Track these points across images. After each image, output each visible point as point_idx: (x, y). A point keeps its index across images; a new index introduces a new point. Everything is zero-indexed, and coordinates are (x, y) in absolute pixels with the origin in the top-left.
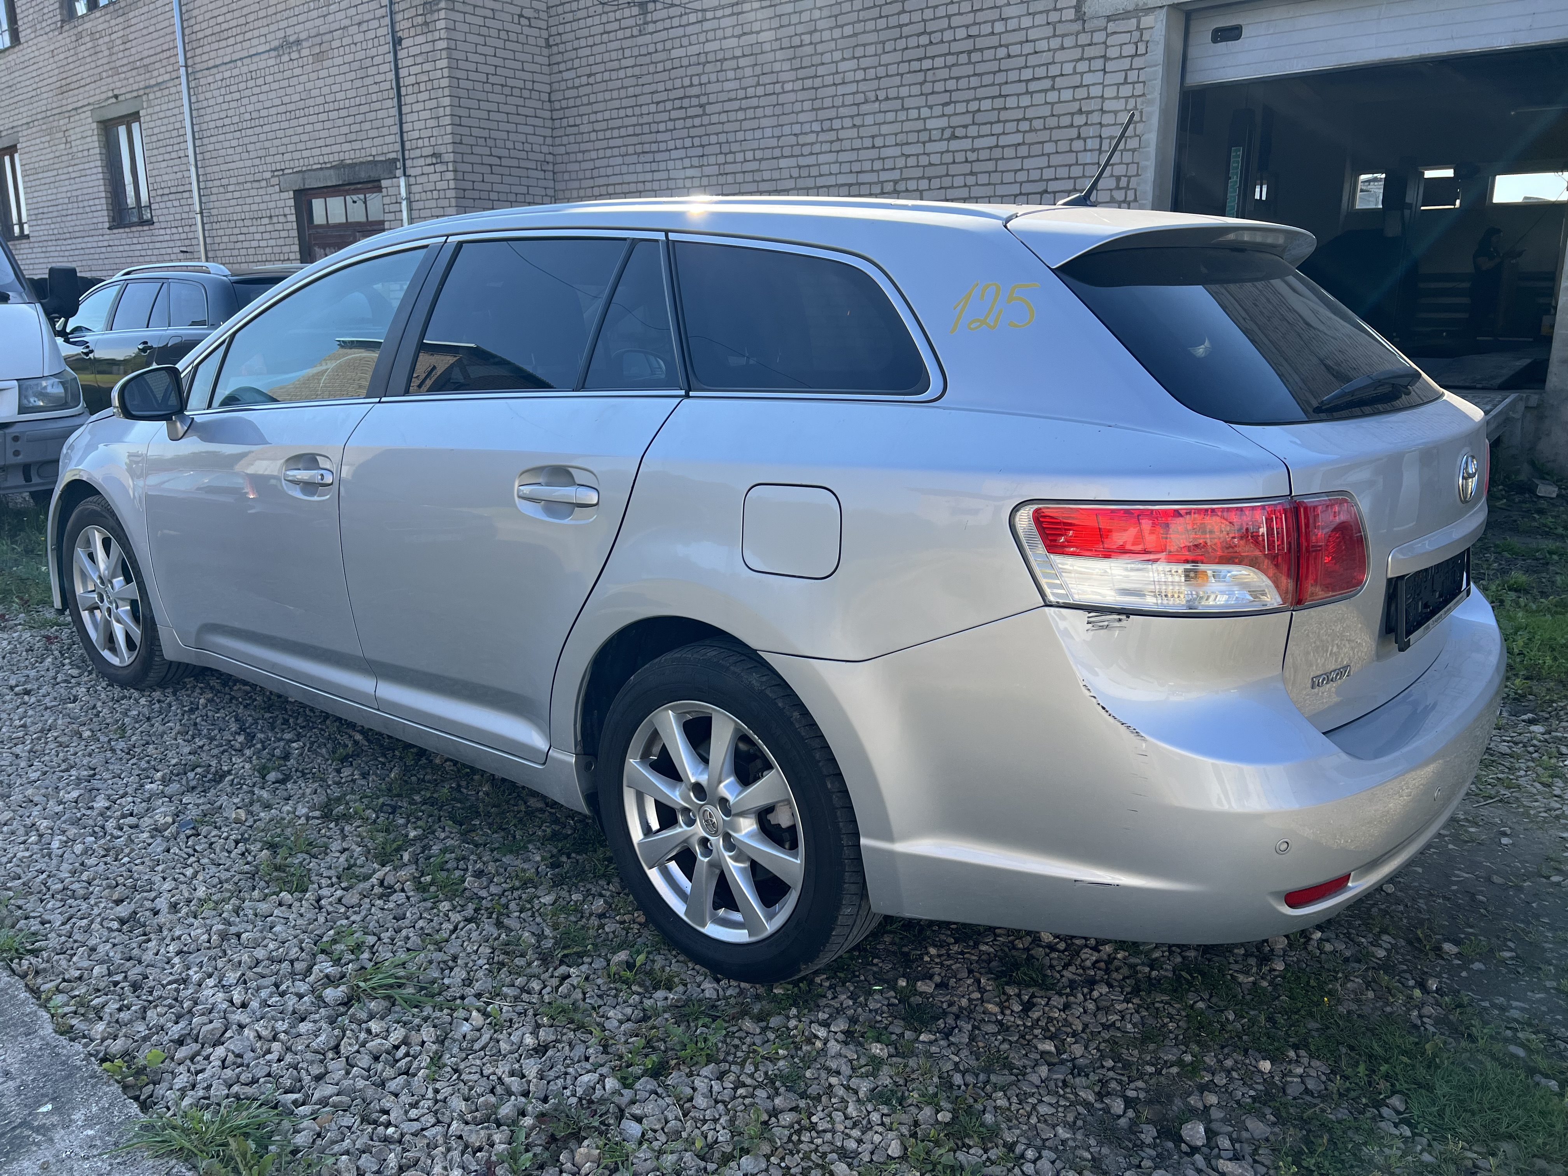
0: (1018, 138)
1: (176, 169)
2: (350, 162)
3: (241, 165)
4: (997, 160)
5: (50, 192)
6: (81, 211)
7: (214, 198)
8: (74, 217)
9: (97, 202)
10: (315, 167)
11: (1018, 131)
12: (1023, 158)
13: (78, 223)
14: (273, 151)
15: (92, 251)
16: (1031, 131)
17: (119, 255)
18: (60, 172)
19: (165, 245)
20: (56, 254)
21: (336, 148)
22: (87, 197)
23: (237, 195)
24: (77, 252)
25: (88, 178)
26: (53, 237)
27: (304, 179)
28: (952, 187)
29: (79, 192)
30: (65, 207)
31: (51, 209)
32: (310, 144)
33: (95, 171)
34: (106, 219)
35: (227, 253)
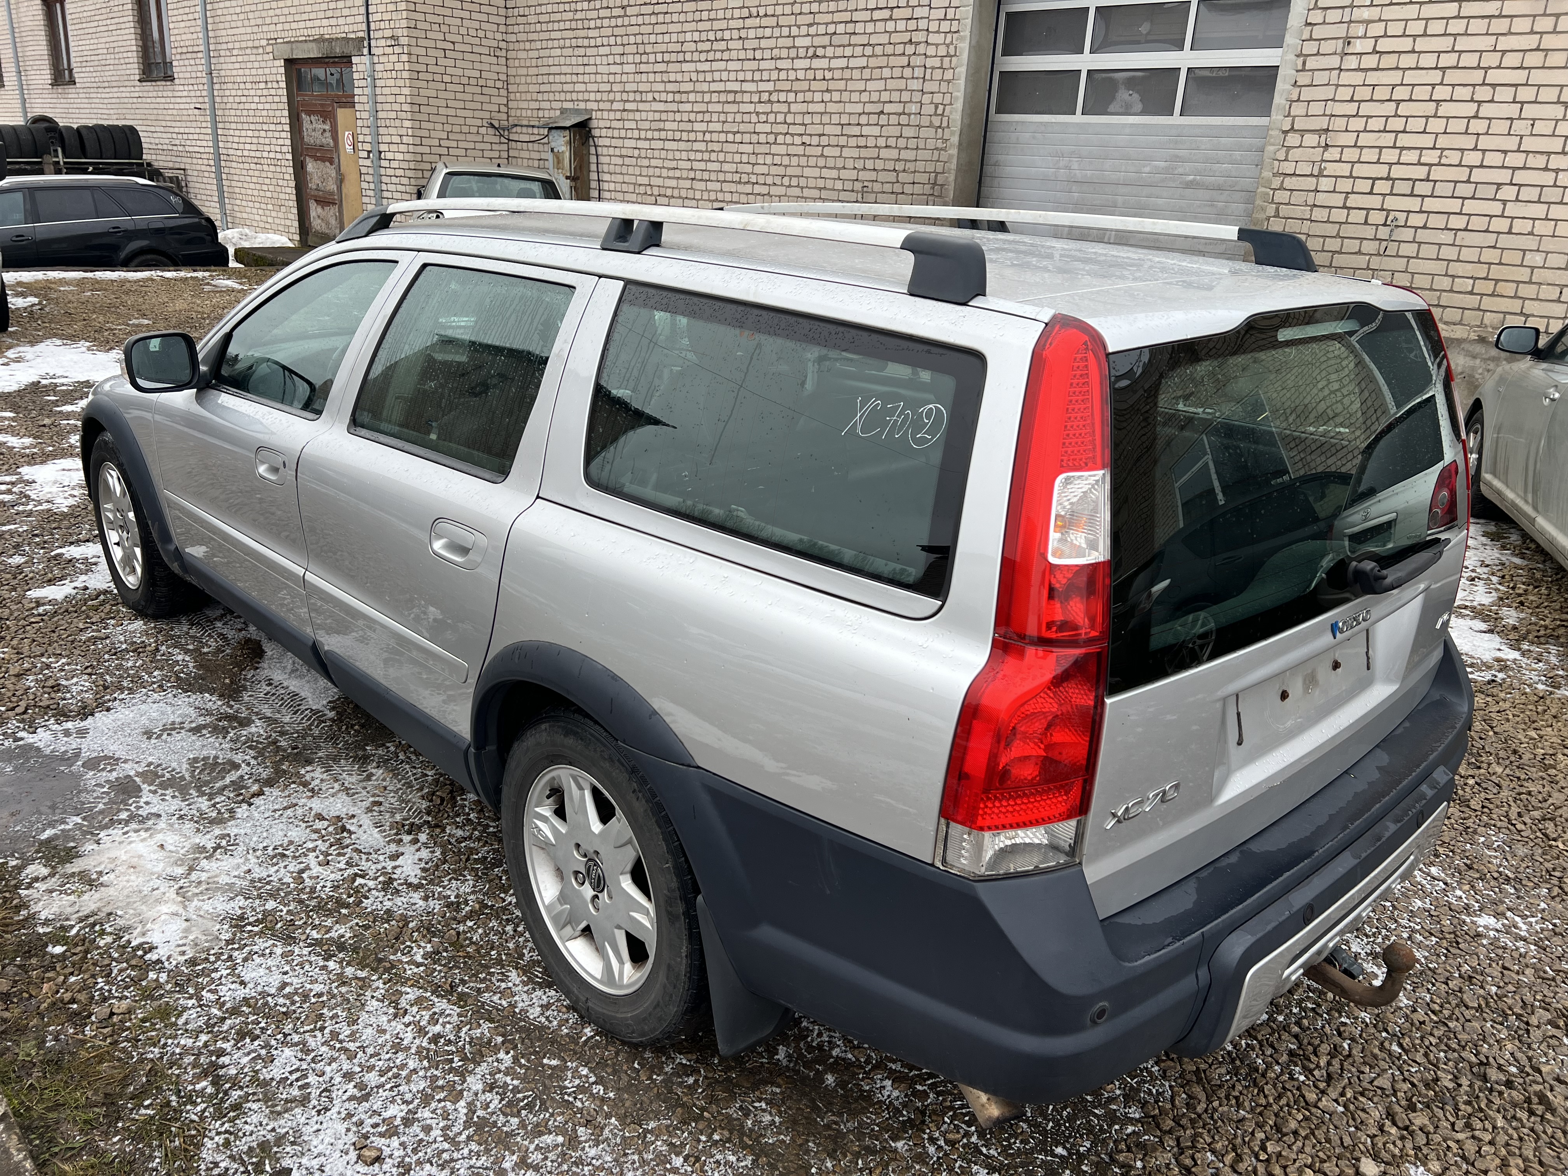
0: (862, 62)
1: (192, 30)
2: (327, 37)
3: (242, 30)
4: (847, 80)
5: (92, 41)
6: (117, 62)
7: (222, 60)
8: (111, 67)
9: (130, 54)
10: (301, 39)
11: (864, 55)
12: (867, 80)
13: (114, 73)
14: (268, 21)
15: (126, 100)
16: (873, 56)
17: (147, 106)
18: (101, 23)
19: (184, 100)
20: (97, 101)
21: (317, 23)
22: (122, 49)
23: (240, 59)
24: (114, 101)
25: (123, 32)
26: (95, 85)
27: (292, 49)
28: (812, 102)
29: (115, 44)
30: (104, 57)
31: (93, 58)
32: (297, 17)
33: (128, 25)
34: (137, 72)
35: (233, 112)
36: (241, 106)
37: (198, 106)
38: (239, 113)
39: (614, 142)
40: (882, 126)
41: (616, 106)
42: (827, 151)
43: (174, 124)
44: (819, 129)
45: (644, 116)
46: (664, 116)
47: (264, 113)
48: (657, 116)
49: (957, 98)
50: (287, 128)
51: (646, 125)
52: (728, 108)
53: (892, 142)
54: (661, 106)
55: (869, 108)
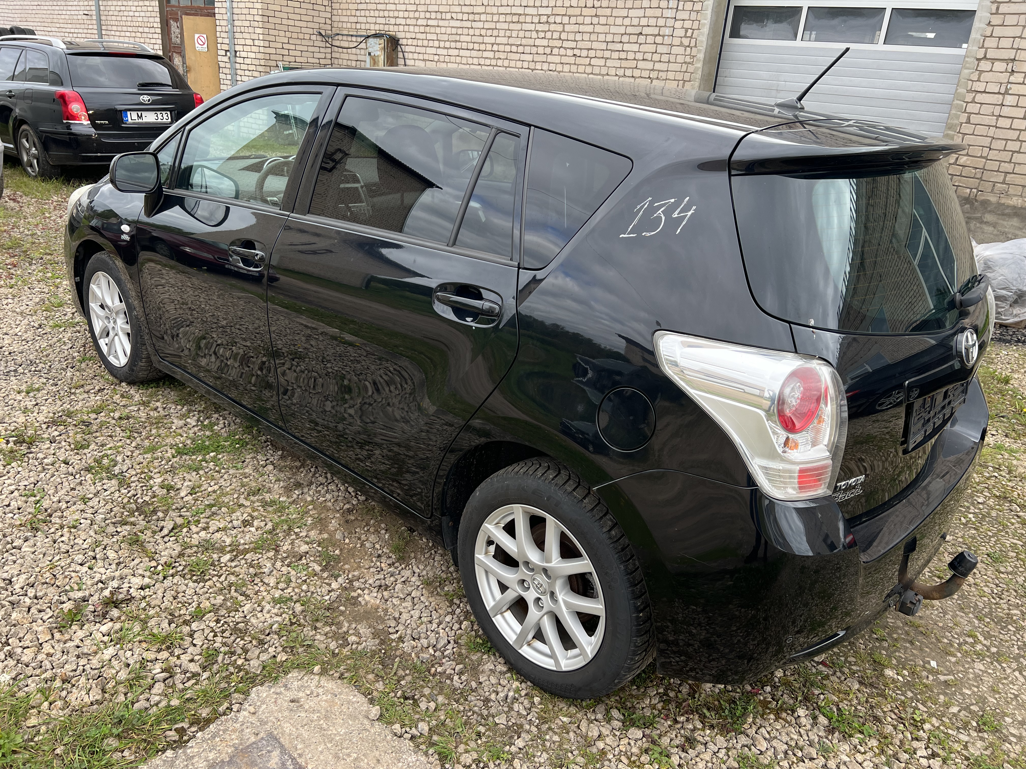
19: (74, 8)
35: (114, 18)
36: (121, 13)
37: (86, 13)
38: (119, 18)
39: (418, 50)
40: (641, 44)
41: (420, 22)
42: (594, 61)
43: (66, 26)
44: (588, 45)
45: (443, 30)
46: (460, 31)
47: (140, 19)
48: (454, 31)
49: (704, 24)
50: (159, 31)
51: (445, 37)
52: (512, 26)
53: (648, 56)
54: (458, 24)
55: (630, 30)
